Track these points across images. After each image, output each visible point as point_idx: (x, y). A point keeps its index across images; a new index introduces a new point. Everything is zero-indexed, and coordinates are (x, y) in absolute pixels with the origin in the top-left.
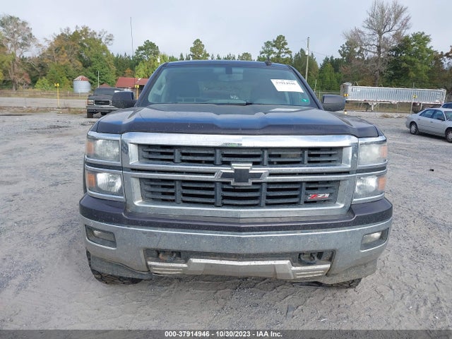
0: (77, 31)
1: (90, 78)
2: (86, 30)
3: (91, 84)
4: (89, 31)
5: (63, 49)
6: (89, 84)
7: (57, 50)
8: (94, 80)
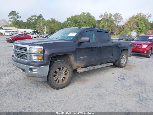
0: (137, 15)
1: (137, 31)
2: (141, 14)
3: (137, 33)
4: (142, 15)
5: (131, 22)
6: (136, 33)
7: (129, 22)
8: (139, 32)
